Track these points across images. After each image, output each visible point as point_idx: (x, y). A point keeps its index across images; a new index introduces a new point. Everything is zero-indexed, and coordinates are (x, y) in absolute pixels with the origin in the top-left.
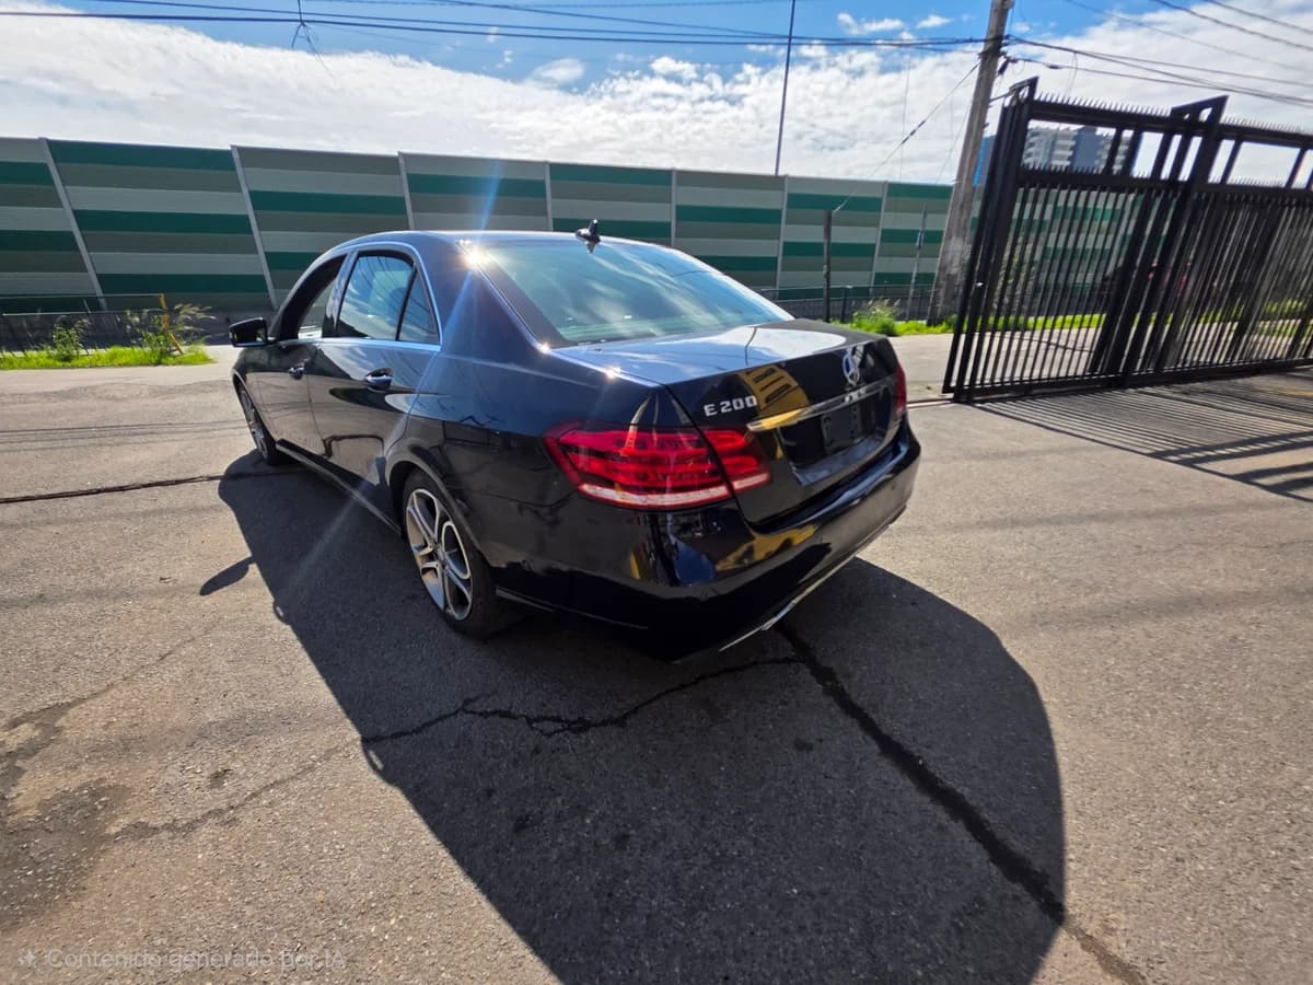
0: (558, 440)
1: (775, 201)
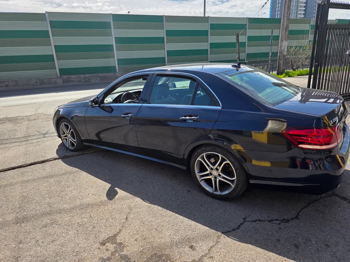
0: (288, 133)
1: (205, 27)
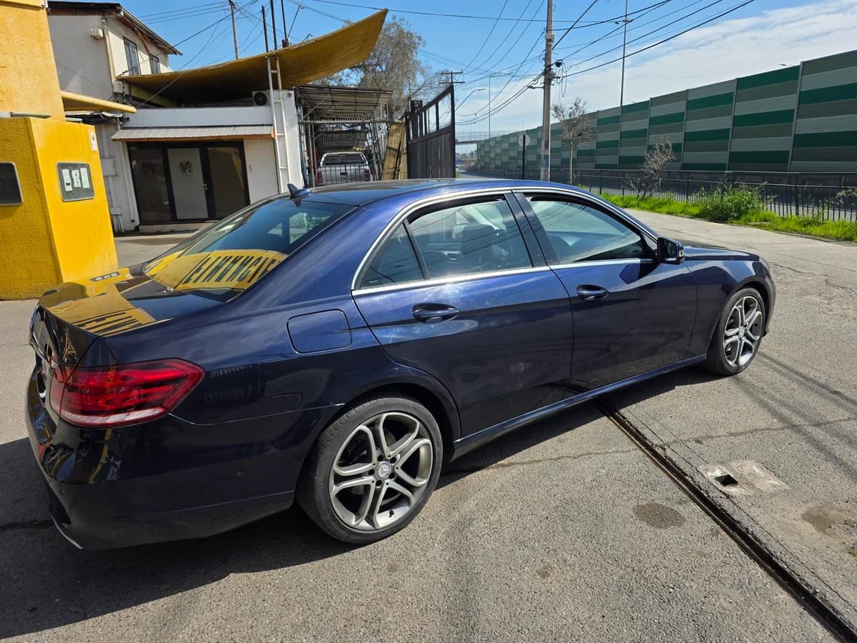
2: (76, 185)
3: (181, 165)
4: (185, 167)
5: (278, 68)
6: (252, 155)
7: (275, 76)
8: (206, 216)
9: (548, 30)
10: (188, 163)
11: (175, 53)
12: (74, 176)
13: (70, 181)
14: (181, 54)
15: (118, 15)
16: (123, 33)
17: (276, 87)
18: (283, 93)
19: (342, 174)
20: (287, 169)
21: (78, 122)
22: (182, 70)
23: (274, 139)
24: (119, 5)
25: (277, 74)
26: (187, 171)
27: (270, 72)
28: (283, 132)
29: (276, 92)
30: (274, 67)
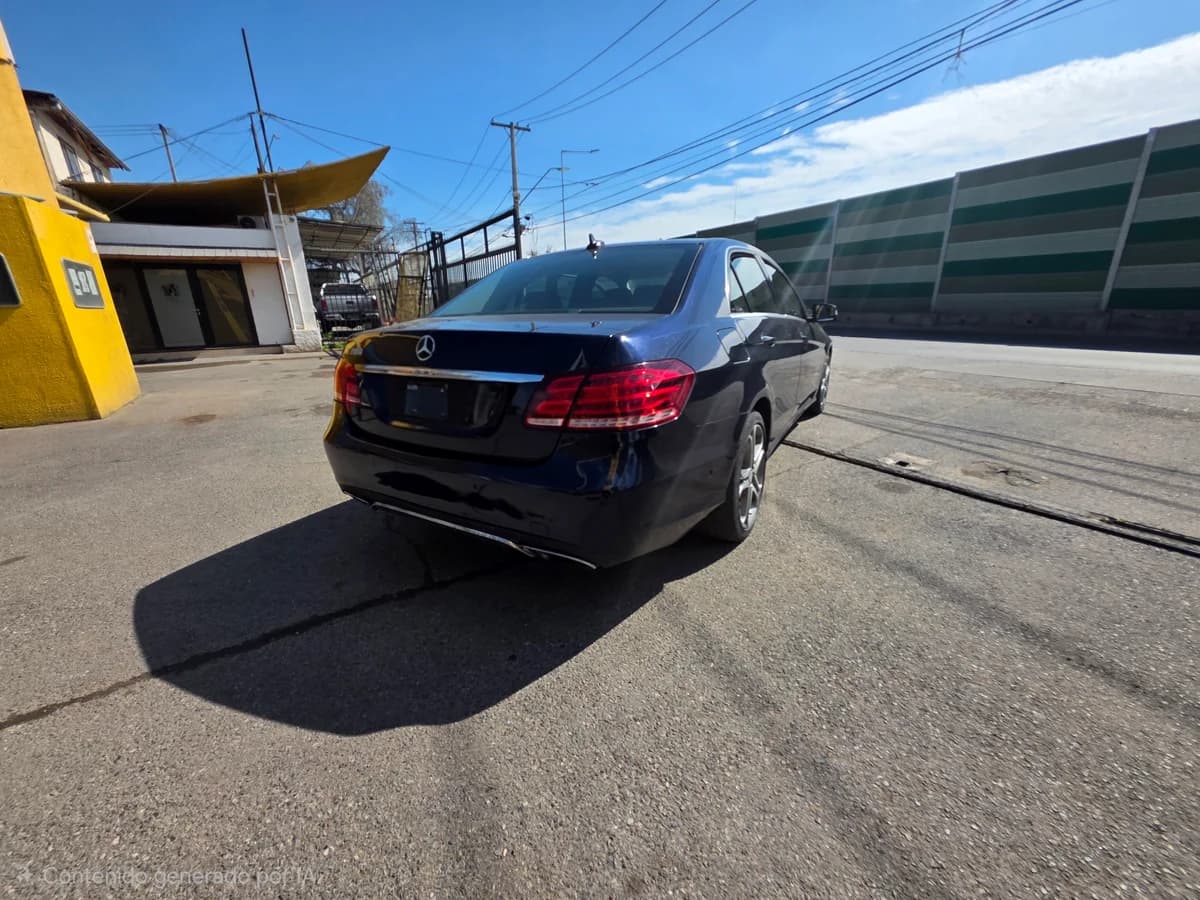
2: (85, 290)
3: (164, 287)
4: (170, 290)
5: (276, 191)
6: (253, 280)
7: (273, 200)
8: (203, 343)
9: (514, 189)
10: (172, 286)
11: (122, 168)
12: (81, 279)
13: (78, 284)
14: (127, 169)
15: (54, 108)
16: (57, 131)
17: (275, 210)
18: (285, 218)
19: (348, 303)
20: (297, 295)
21: (73, 215)
22: (156, 182)
23: (277, 264)
24: (53, 96)
25: (275, 197)
26: (173, 294)
27: (267, 195)
28: (288, 257)
29: (276, 216)
30: (271, 190)
